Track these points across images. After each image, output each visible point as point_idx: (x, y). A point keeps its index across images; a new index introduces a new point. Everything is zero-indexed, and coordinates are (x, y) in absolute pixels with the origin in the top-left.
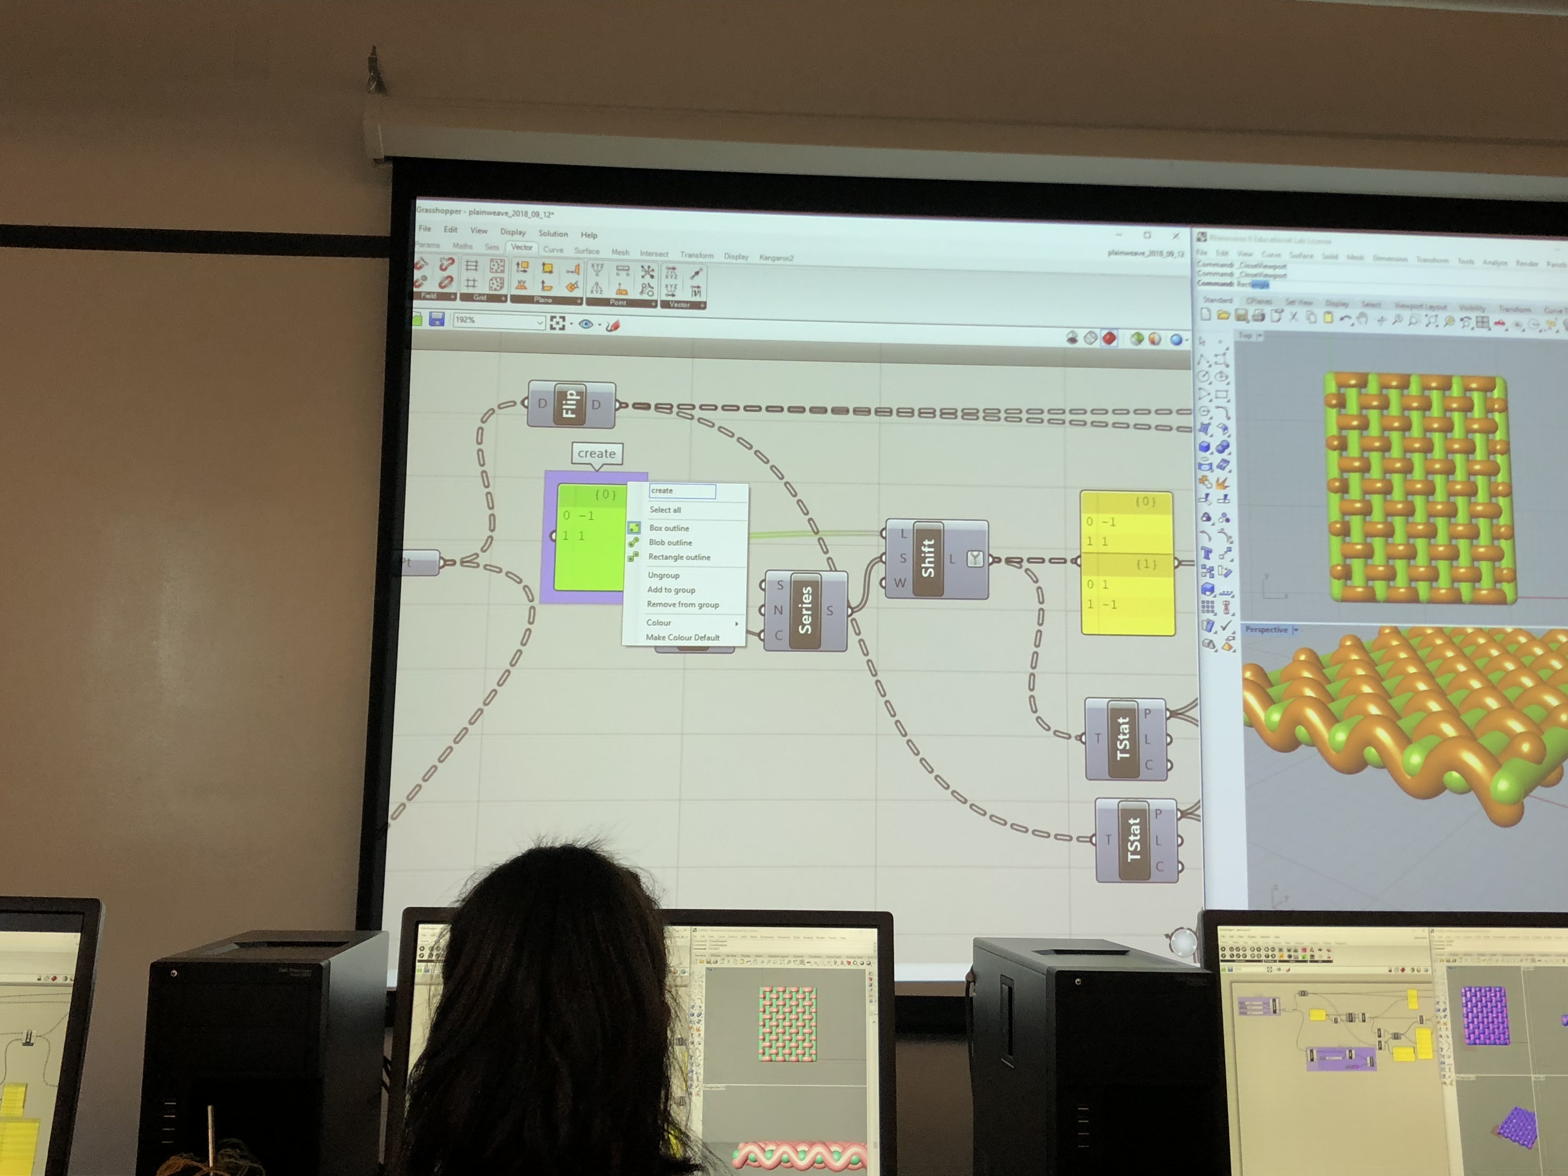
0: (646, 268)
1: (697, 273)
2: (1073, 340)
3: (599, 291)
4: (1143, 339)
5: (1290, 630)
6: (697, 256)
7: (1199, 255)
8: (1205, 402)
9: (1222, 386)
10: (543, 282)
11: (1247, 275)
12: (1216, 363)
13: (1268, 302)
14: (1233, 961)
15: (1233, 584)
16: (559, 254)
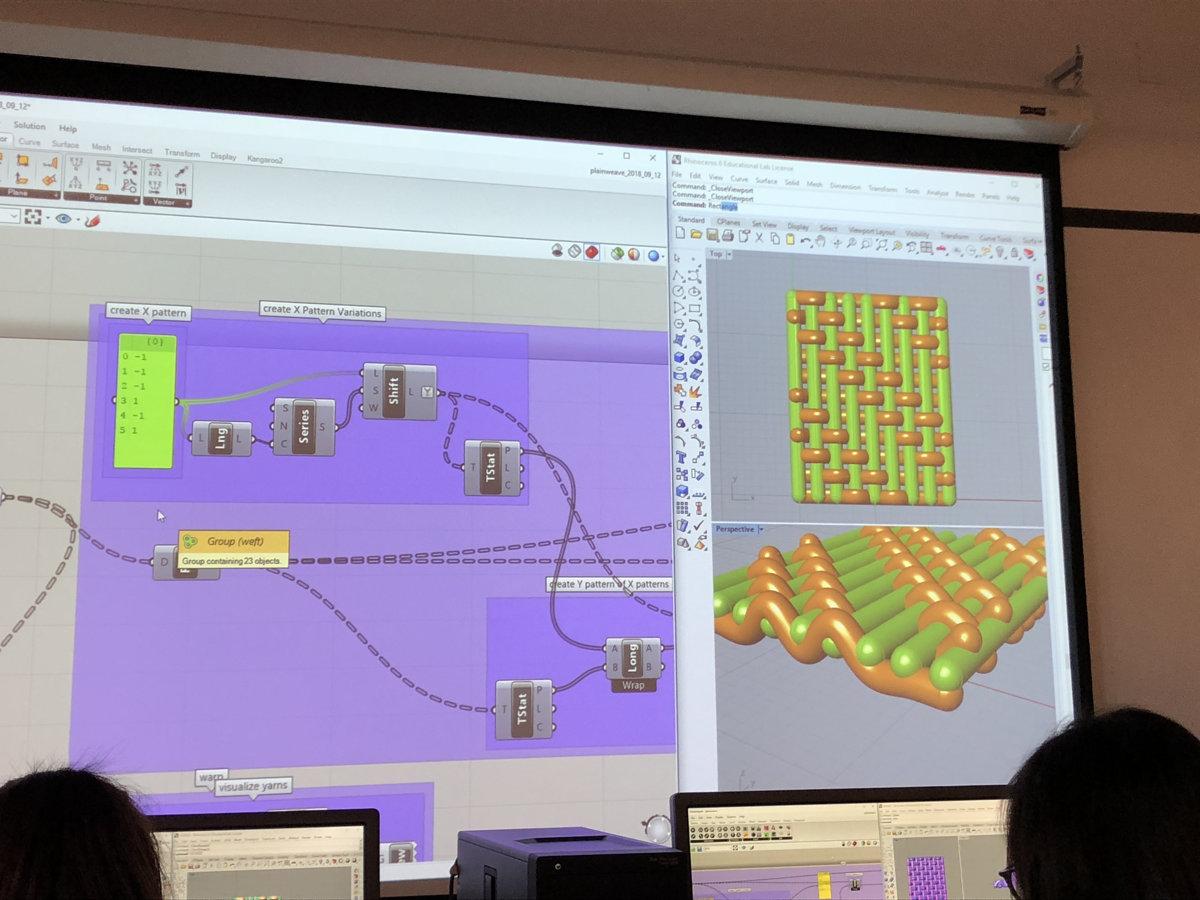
0: (129, 164)
1: (182, 171)
2: (558, 253)
3: (78, 186)
4: (623, 254)
5: (756, 529)
6: (182, 154)
7: (674, 176)
8: (679, 315)
9: (695, 300)
10: (18, 175)
11: (718, 197)
12: (689, 279)
13: (737, 223)
14: (702, 841)
15: (704, 486)
16: (36, 147)
